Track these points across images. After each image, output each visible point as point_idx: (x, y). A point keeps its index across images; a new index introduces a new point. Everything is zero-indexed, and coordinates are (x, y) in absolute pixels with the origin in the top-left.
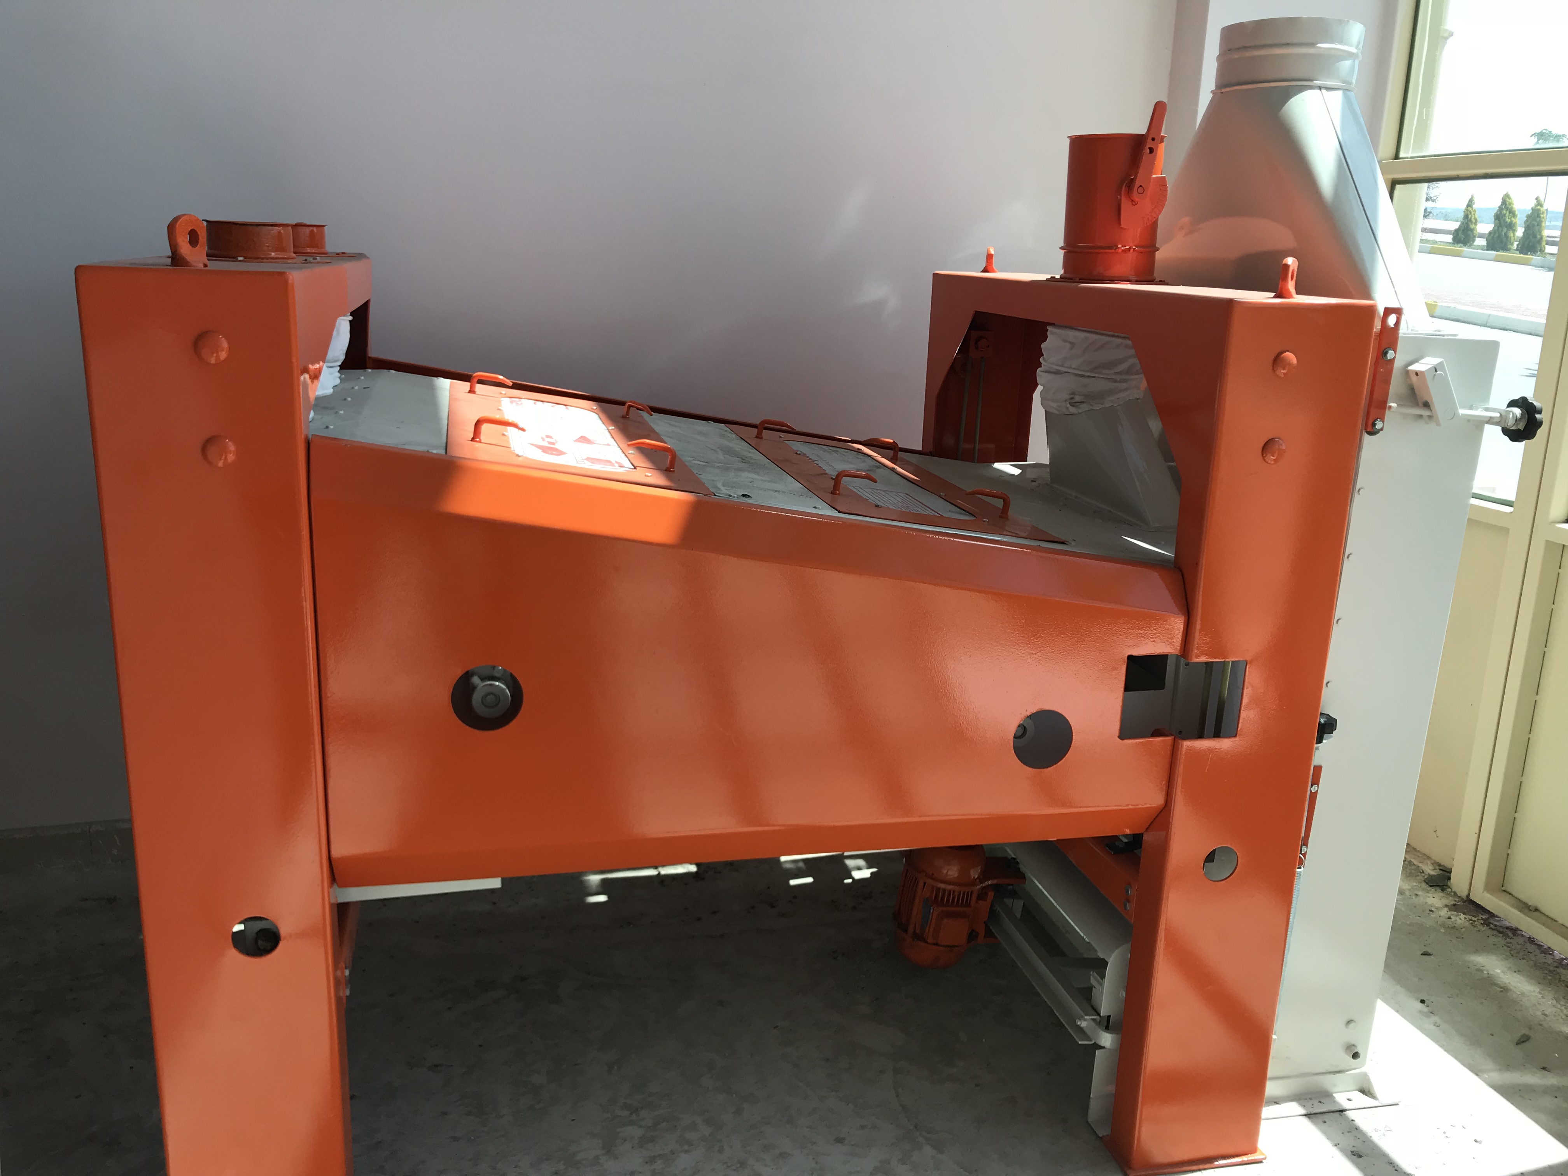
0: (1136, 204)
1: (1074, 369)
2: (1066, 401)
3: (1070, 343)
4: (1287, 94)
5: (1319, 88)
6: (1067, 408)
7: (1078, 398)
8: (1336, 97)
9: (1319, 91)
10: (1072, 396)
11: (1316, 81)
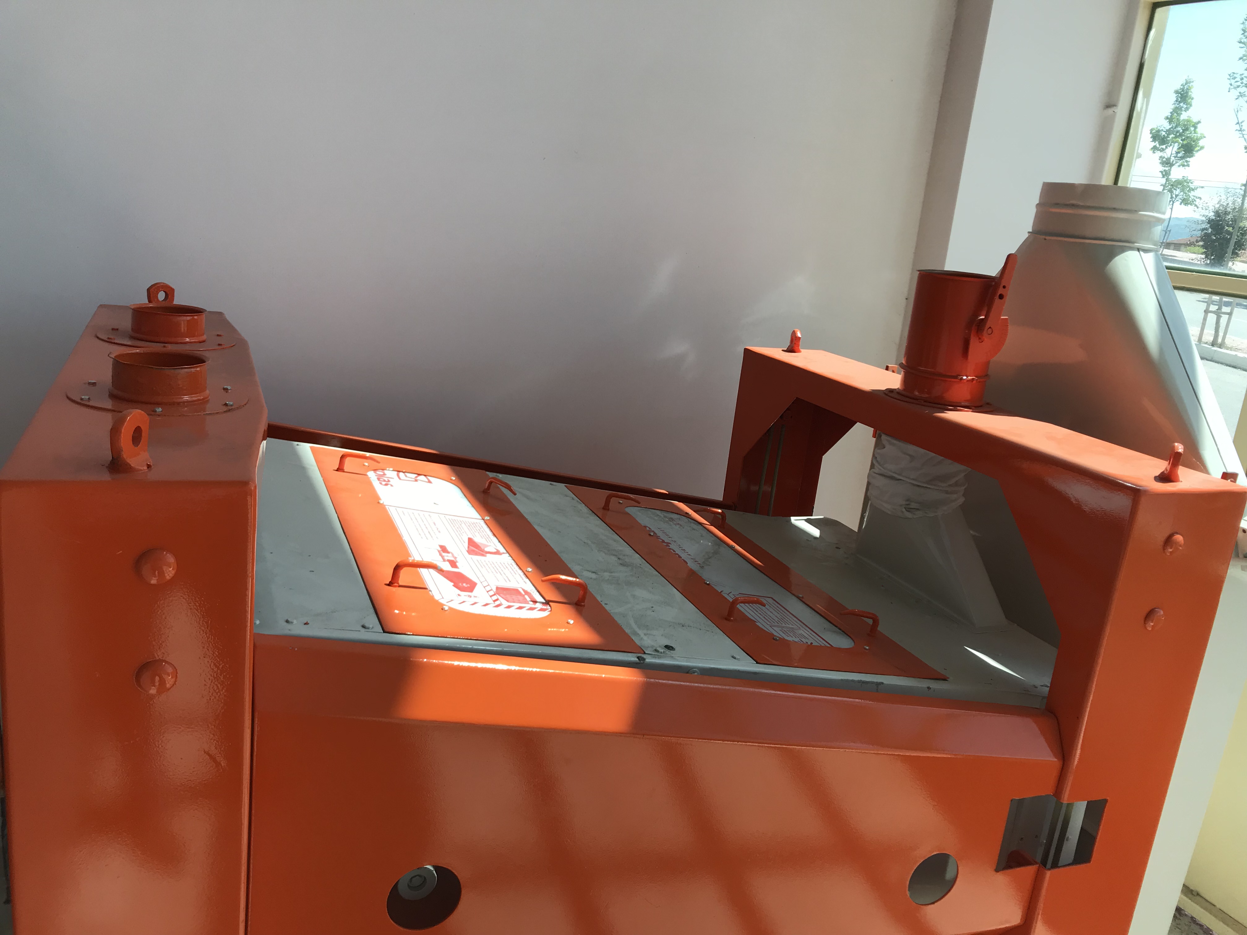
0: (982, 342)
1: (913, 479)
2: (901, 505)
3: (910, 455)
4: (1112, 253)
5: (1137, 250)
6: (902, 512)
7: (913, 505)
8: (1149, 258)
9: (1138, 252)
10: (907, 503)
11: (1137, 243)
